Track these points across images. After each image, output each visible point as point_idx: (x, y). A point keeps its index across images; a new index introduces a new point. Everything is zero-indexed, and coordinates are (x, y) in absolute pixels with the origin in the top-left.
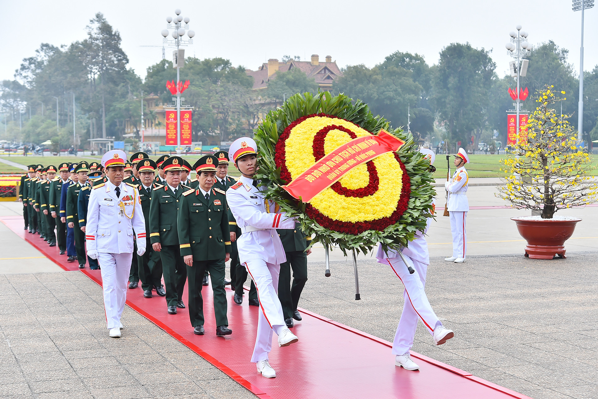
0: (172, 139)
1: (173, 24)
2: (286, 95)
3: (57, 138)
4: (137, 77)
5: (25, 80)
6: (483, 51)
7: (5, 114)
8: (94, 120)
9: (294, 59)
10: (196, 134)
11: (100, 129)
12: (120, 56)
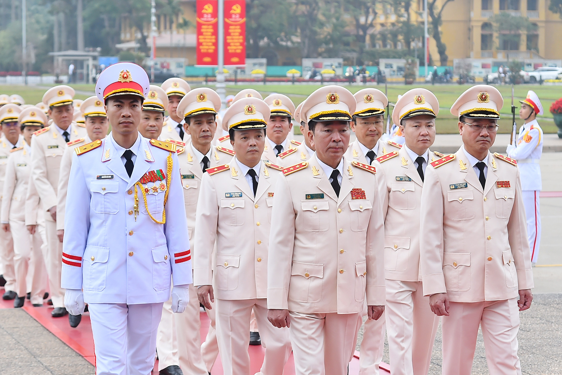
0: (207, 55)
8: (62, 16)
10: (256, 43)
11: (72, 32)
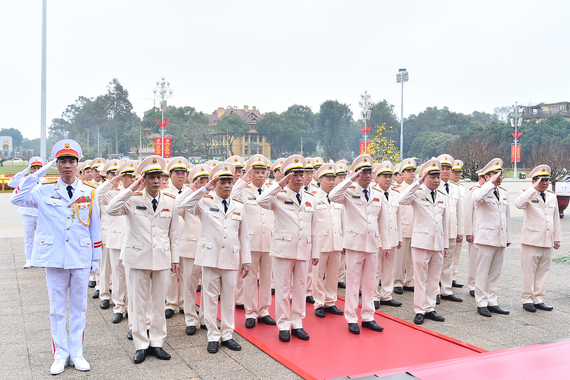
1: (160, 85)
2: (228, 129)
3: (87, 153)
4: (138, 117)
5: (69, 118)
6: (345, 105)
7: (55, 139)
8: (111, 143)
9: (234, 108)
10: (174, 152)
11: (114, 148)
12: (127, 105)
